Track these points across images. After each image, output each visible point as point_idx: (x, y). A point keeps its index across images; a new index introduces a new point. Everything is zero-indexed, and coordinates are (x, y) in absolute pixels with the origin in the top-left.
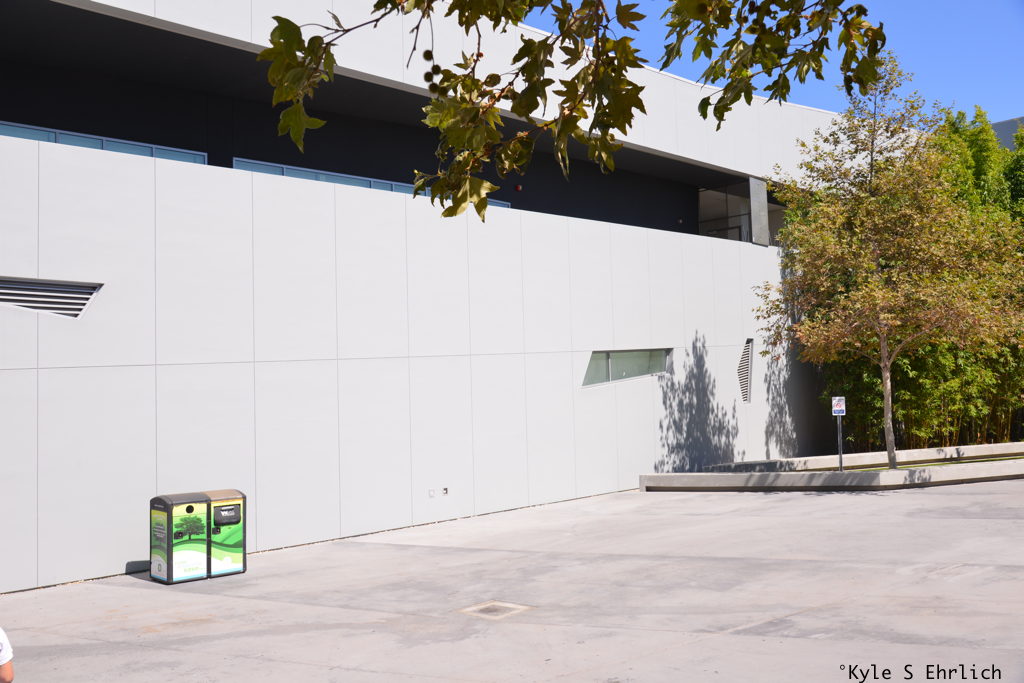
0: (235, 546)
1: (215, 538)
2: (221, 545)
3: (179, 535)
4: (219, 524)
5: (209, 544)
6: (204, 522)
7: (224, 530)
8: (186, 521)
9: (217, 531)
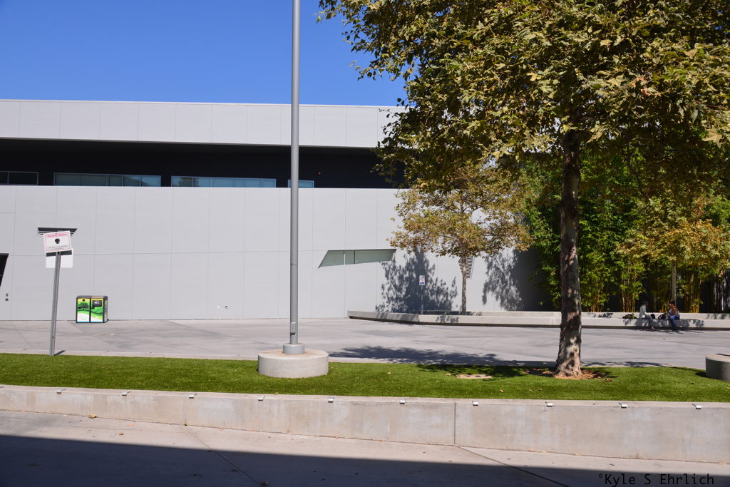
0: (100, 314)
1: (92, 310)
2: (95, 313)
3: (79, 308)
4: (94, 306)
5: (90, 312)
6: (89, 304)
7: (96, 308)
8: (82, 304)
9: (93, 308)
